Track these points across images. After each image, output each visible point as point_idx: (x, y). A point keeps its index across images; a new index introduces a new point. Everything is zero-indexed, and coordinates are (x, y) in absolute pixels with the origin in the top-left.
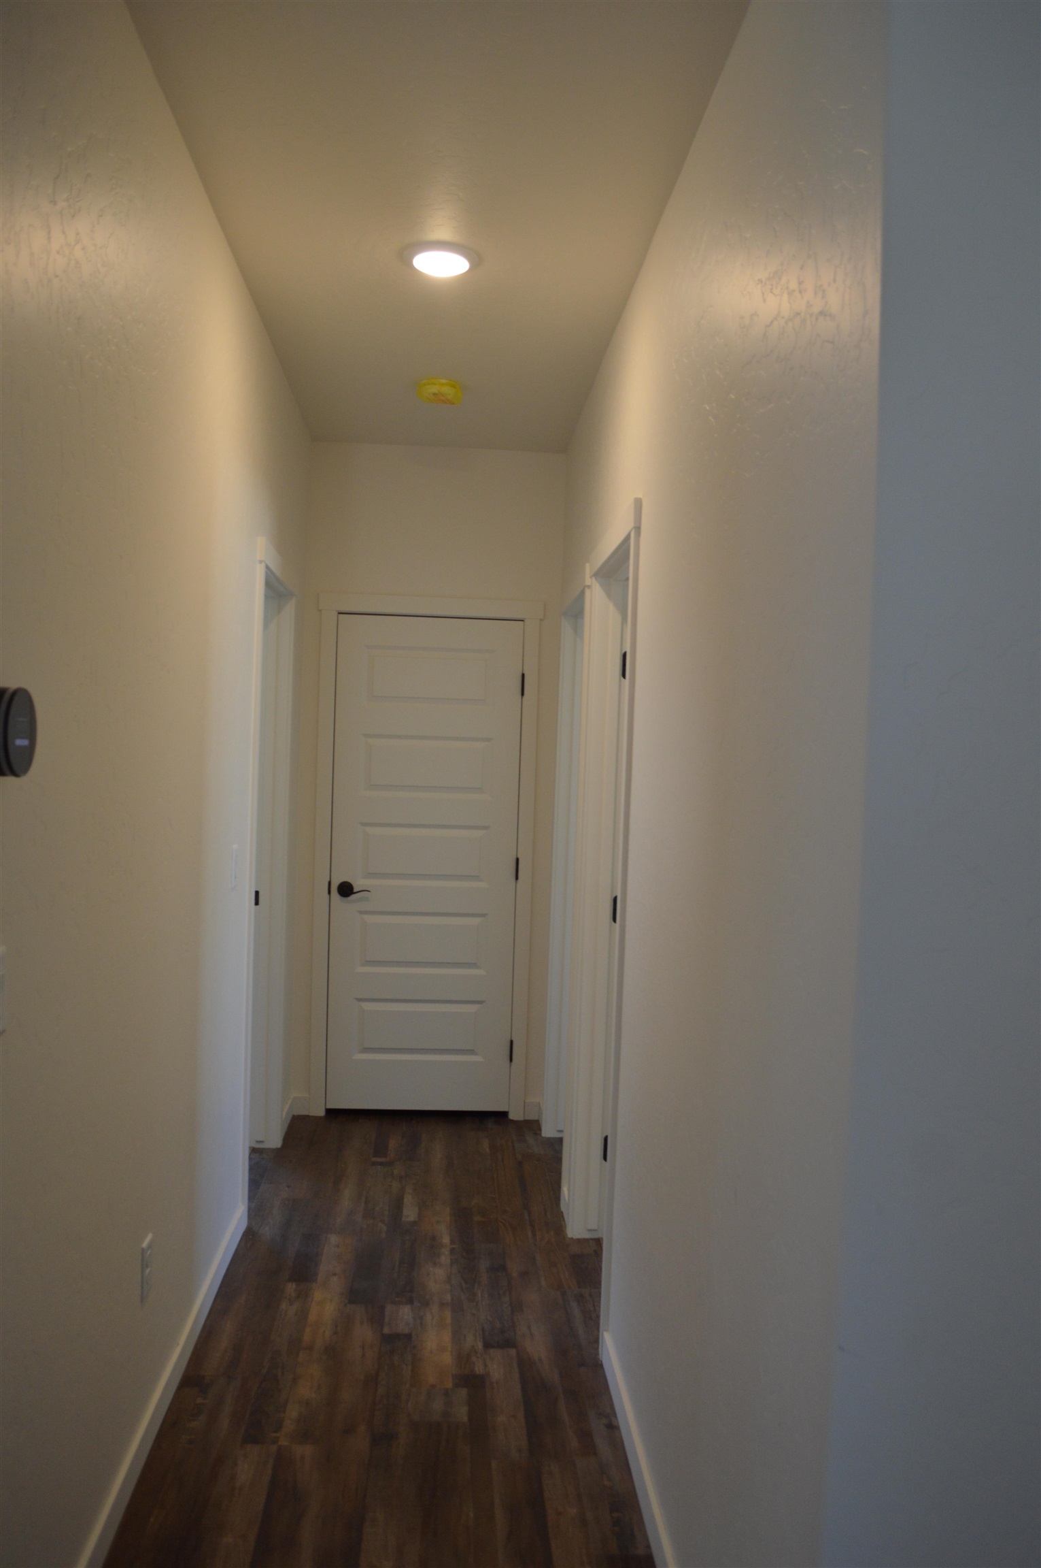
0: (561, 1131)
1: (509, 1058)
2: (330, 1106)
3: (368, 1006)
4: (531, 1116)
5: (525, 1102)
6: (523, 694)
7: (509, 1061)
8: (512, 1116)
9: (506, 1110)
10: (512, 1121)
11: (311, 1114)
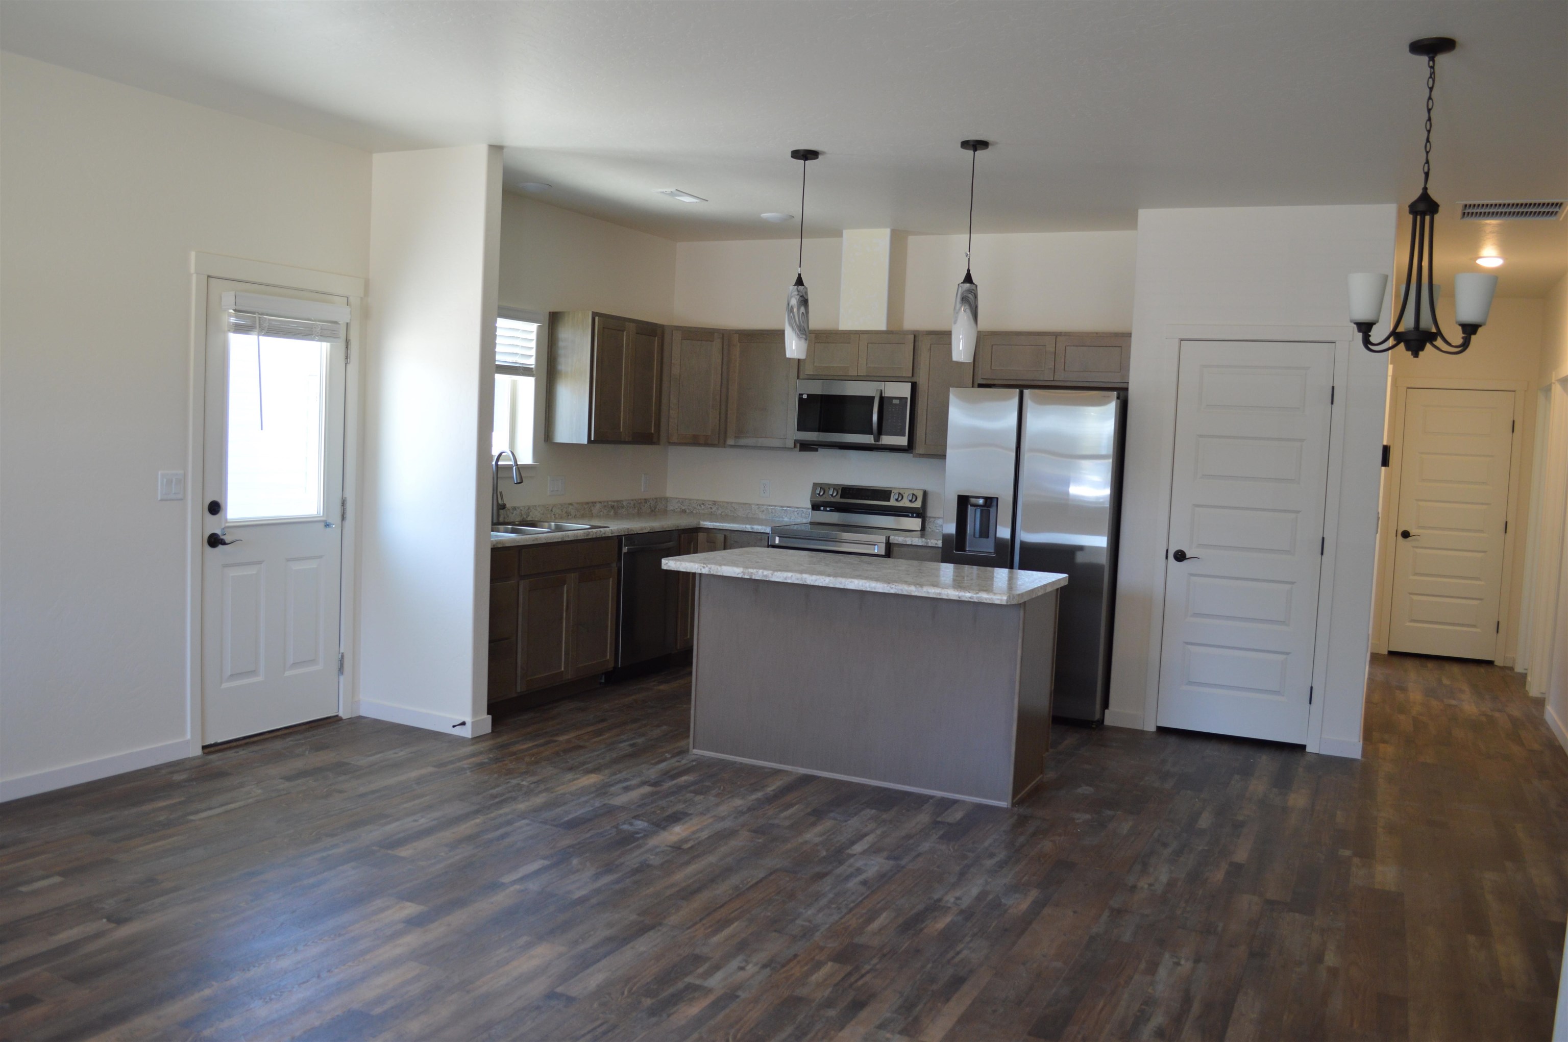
0: (1526, 669)
1: (1496, 631)
2: (1390, 650)
3: (1415, 598)
4: (1509, 664)
5: (1504, 657)
6: (1513, 431)
7: (1496, 633)
8: (1496, 663)
9: (1493, 660)
10: (1496, 666)
11: (1380, 652)
